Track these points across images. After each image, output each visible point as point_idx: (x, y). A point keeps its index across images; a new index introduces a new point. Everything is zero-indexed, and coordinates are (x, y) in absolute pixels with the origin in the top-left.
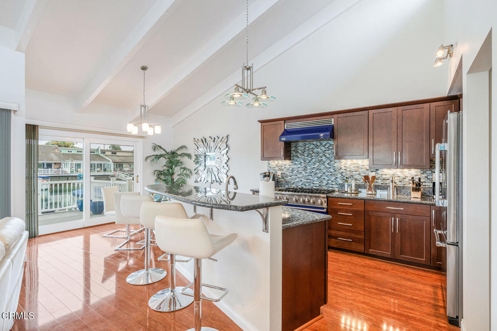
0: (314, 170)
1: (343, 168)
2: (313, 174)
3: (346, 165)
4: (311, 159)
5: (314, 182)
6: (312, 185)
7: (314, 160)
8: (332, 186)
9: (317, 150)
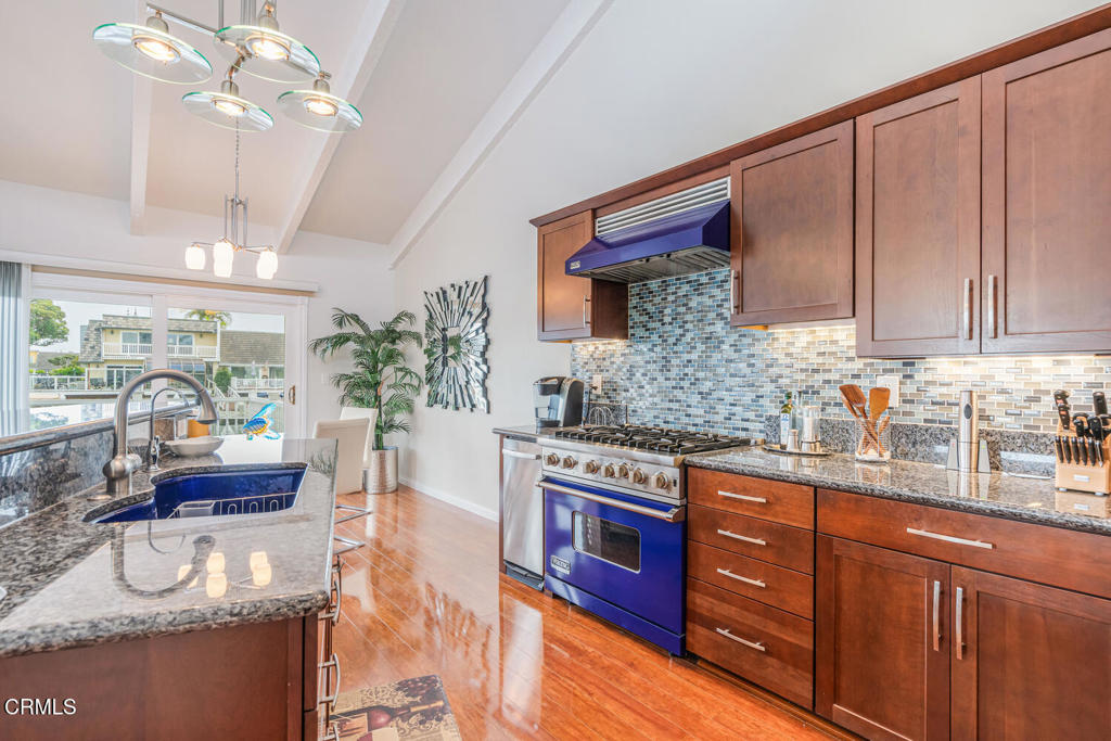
0: (689, 370)
1: (783, 360)
2: (686, 384)
3: (792, 350)
4: (681, 331)
5: (690, 411)
6: (685, 420)
7: (689, 336)
8: (746, 425)
9: (700, 299)
